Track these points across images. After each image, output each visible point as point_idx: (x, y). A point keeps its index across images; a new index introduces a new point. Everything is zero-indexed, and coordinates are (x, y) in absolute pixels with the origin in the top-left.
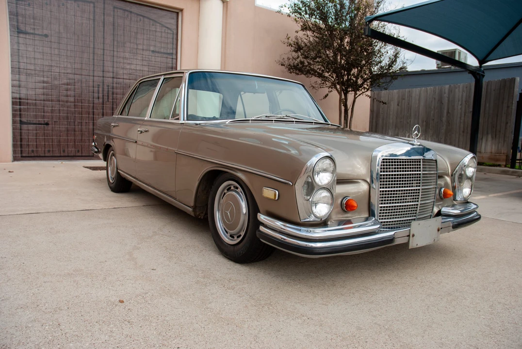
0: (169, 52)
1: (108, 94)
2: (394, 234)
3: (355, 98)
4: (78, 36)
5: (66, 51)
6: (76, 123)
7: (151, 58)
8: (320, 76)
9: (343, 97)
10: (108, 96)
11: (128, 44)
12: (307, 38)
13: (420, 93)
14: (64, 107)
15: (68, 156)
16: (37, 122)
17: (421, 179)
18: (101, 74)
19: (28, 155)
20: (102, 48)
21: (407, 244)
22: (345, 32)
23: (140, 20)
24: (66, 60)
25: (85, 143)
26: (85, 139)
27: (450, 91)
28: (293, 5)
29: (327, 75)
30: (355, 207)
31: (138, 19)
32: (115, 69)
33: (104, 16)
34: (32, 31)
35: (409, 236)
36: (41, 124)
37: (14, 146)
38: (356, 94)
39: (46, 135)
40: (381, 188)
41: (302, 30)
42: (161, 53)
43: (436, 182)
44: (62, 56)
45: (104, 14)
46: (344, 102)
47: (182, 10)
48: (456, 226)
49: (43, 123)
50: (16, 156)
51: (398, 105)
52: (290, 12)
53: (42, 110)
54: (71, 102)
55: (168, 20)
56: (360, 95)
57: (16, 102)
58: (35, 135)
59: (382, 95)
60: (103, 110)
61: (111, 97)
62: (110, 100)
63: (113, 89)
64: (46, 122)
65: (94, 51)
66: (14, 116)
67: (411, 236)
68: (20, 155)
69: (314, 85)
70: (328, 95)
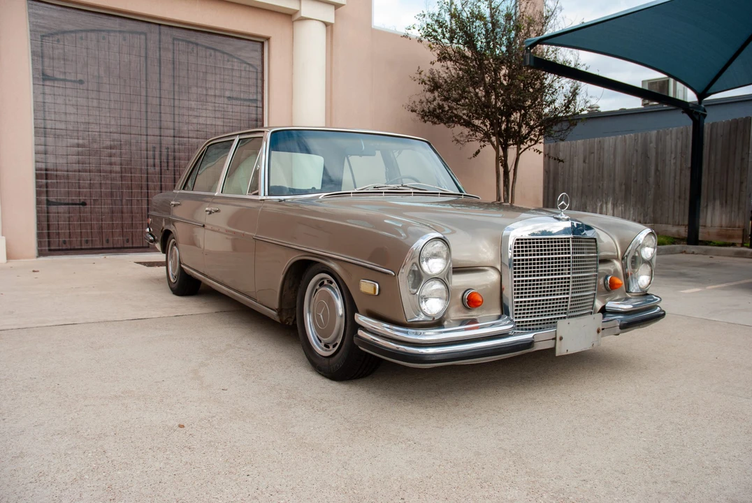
0: (251, 98)
1: (168, 159)
2: (533, 337)
3: (518, 155)
4: (125, 81)
5: (108, 102)
6: (124, 201)
7: (227, 108)
8: (468, 124)
9: (501, 153)
10: (168, 162)
11: (194, 90)
12: (447, 71)
13: (615, 144)
14: (107, 179)
15: (114, 248)
16: (70, 202)
17: (571, 264)
18: (157, 132)
19: (58, 248)
20: (158, 96)
21: (553, 350)
22: (500, 61)
23: (211, 55)
24: (108, 115)
25: (137, 229)
26: (136, 224)
27: (659, 139)
28: (425, 26)
29: (477, 122)
30: (479, 302)
31: (208, 54)
32: (177, 124)
33: (160, 51)
34: (62, 77)
35: (555, 339)
36: (76, 204)
37: (39, 235)
38: (519, 148)
39: (82, 219)
40: (515, 277)
41: (439, 60)
42: (240, 99)
43: (597, 268)
44: (104, 109)
45: (160, 48)
46: (502, 161)
47: (268, 39)
48: (625, 327)
49: (78, 202)
50: (41, 250)
51: (584, 161)
52: (422, 36)
53: (77, 185)
54: (116, 172)
55: (249, 52)
56: (525, 149)
57: (41, 174)
58: (67, 219)
59: (562, 148)
60: (161, 181)
61: (171, 164)
62: (171, 168)
63: (174, 152)
64: (82, 201)
65: (147, 101)
66: (38, 194)
67: (558, 339)
68: (47, 248)
69: (458, 138)
70: (479, 151)
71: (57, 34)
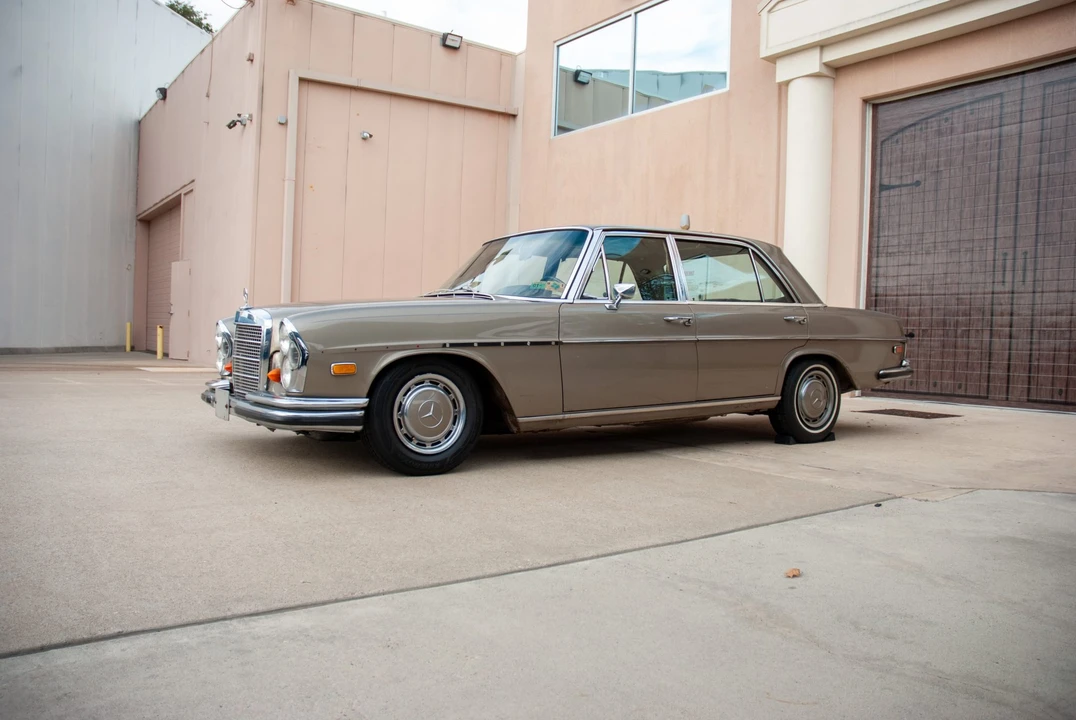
1: (1025, 270)
10: (1024, 275)
14: (940, 303)
15: (941, 395)
18: (1011, 232)
20: (1015, 177)
25: (974, 370)
26: (973, 363)
33: (1022, 111)
34: (898, 183)
44: (941, 212)
45: (1022, 107)
53: (906, 311)
60: (1012, 303)
61: (1029, 277)
62: (1029, 283)
63: (1035, 257)
64: (909, 331)
65: (998, 188)
71: (896, 134)
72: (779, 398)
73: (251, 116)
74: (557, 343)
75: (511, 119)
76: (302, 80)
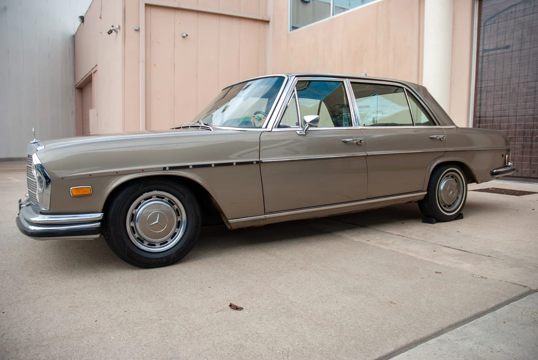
5: (528, 57)
14: (522, 121)
15: (521, 177)
24: (527, 67)
53: (499, 127)
54: (529, 115)
57: (477, 121)
71: (494, 17)
72: (426, 193)
73: (119, 26)
74: (257, 162)
75: (267, 25)
76: (147, 5)
